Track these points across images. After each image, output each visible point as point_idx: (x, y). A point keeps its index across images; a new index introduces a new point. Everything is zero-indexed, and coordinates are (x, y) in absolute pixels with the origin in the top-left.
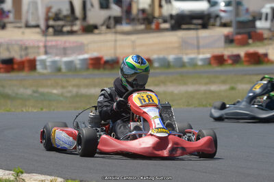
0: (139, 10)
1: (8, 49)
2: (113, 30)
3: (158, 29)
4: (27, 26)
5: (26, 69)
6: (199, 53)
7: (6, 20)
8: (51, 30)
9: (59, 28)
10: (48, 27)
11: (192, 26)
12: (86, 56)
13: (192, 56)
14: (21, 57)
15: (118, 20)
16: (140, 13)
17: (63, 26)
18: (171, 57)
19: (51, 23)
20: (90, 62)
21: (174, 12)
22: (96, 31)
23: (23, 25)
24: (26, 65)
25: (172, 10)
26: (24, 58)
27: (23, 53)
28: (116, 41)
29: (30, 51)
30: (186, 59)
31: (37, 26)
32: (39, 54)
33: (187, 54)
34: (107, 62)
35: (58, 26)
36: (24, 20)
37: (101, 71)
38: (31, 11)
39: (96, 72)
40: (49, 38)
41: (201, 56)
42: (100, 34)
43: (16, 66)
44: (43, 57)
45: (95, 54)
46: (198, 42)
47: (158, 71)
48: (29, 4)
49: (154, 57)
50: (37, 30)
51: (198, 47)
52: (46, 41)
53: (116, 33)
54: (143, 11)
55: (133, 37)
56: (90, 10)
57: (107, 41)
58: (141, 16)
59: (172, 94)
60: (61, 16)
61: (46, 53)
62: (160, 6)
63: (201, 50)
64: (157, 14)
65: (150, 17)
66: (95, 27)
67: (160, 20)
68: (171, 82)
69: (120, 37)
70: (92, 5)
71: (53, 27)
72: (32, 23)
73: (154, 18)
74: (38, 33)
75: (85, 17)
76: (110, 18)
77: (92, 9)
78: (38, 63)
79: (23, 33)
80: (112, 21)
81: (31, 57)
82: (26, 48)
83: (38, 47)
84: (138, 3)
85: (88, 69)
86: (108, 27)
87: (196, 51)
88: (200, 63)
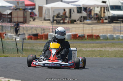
0: (94, 14)
1: (36, 30)
2: (83, 23)
3: (103, 23)
4: (45, 20)
5: (44, 38)
6: (121, 34)
7: (35, 17)
8: (55, 22)
9: (59, 21)
10: (54, 20)
11: (118, 22)
12: (70, 34)
13: (118, 35)
14: (42, 33)
15: (85, 18)
16: (95, 15)
17: (61, 20)
18: (108, 35)
19: (55, 18)
20: (72, 36)
21: (110, 15)
22: (75, 23)
23: (43, 19)
24: (44, 37)
25: (109, 14)
26: (43, 34)
27: (43, 31)
28: (84, 27)
29: (45, 31)
30: (115, 36)
31: (49, 20)
32: (49, 32)
33: (115, 34)
34: (79, 36)
35: (58, 20)
36: (43, 17)
37: (77, 41)
38: (46, 13)
39: (75, 41)
40: (54, 25)
41: (122, 35)
42: (77, 24)
43: (39, 37)
44: (51, 34)
45: (75, 33)
46: (120, 29)
47: (102, 41)
48: (46, 10)
49: (100, 35)
50: (49, 21)
51: (121, 31)
52: (53, 27)
53: (84, 24)
54: (97, 14)
55: (91, 26)
56: (73, 13)
57: (80, 27)
58: (95, 17)
59: (108, 51)
60: (60, 16)
61: (53, 32)
62: (104, 12)
63: (122, 32)
64: (102, 16)
65: (100, 17)
66: (75, 21)
67: (104, 19)
68: (108, 46)
69: (86, 26)
70: (74, 12)
71: (56, 20)
72: (47, 18)
73: (101, 17)
74: (49, 23)
75: (70, 17)
76: (81, 17)
77: (74, 13)
78: (49, 36)
79: (43, 23)
80: (82, 18)
81: (46, 33)
82: (44, 29)
83: (49, 29)
84: (94, 11)
85: (71, 39)
86: (81, 21)
87: (119, 33)
88: (121, 38)
